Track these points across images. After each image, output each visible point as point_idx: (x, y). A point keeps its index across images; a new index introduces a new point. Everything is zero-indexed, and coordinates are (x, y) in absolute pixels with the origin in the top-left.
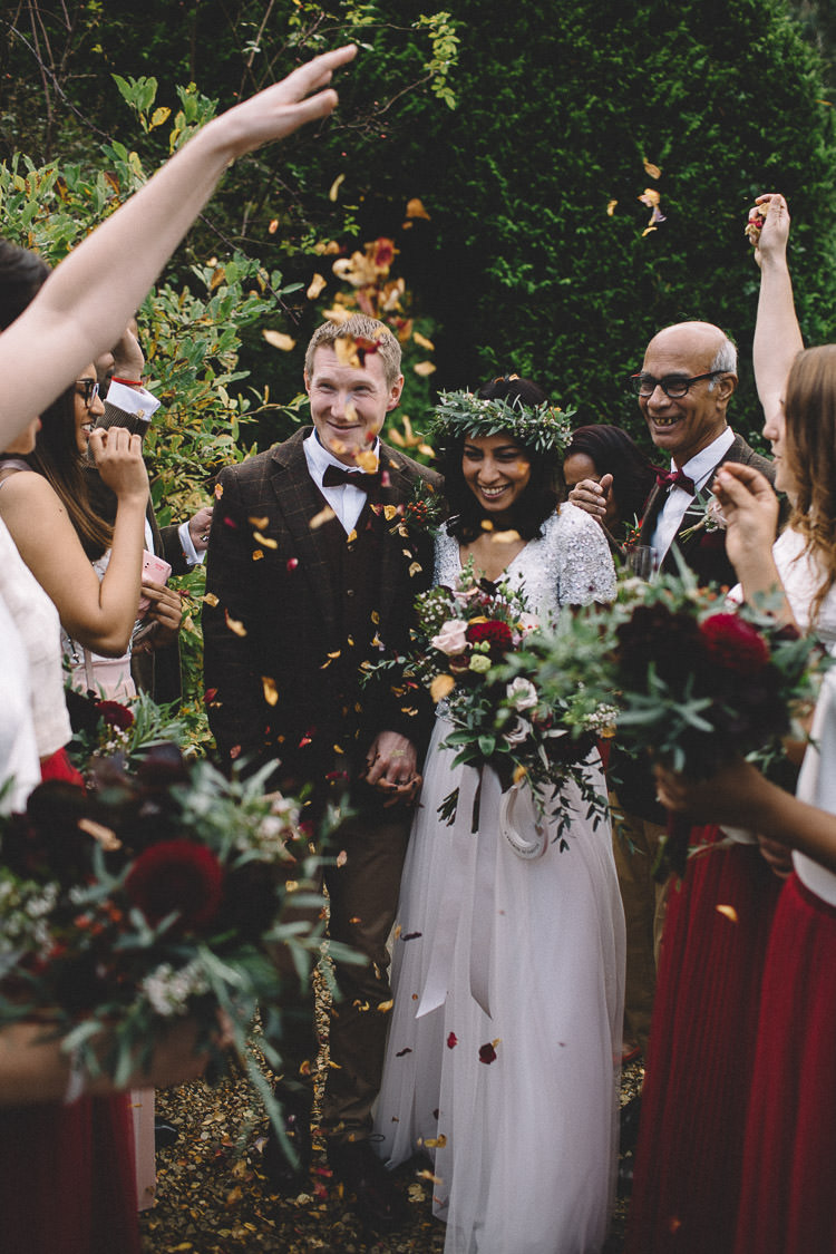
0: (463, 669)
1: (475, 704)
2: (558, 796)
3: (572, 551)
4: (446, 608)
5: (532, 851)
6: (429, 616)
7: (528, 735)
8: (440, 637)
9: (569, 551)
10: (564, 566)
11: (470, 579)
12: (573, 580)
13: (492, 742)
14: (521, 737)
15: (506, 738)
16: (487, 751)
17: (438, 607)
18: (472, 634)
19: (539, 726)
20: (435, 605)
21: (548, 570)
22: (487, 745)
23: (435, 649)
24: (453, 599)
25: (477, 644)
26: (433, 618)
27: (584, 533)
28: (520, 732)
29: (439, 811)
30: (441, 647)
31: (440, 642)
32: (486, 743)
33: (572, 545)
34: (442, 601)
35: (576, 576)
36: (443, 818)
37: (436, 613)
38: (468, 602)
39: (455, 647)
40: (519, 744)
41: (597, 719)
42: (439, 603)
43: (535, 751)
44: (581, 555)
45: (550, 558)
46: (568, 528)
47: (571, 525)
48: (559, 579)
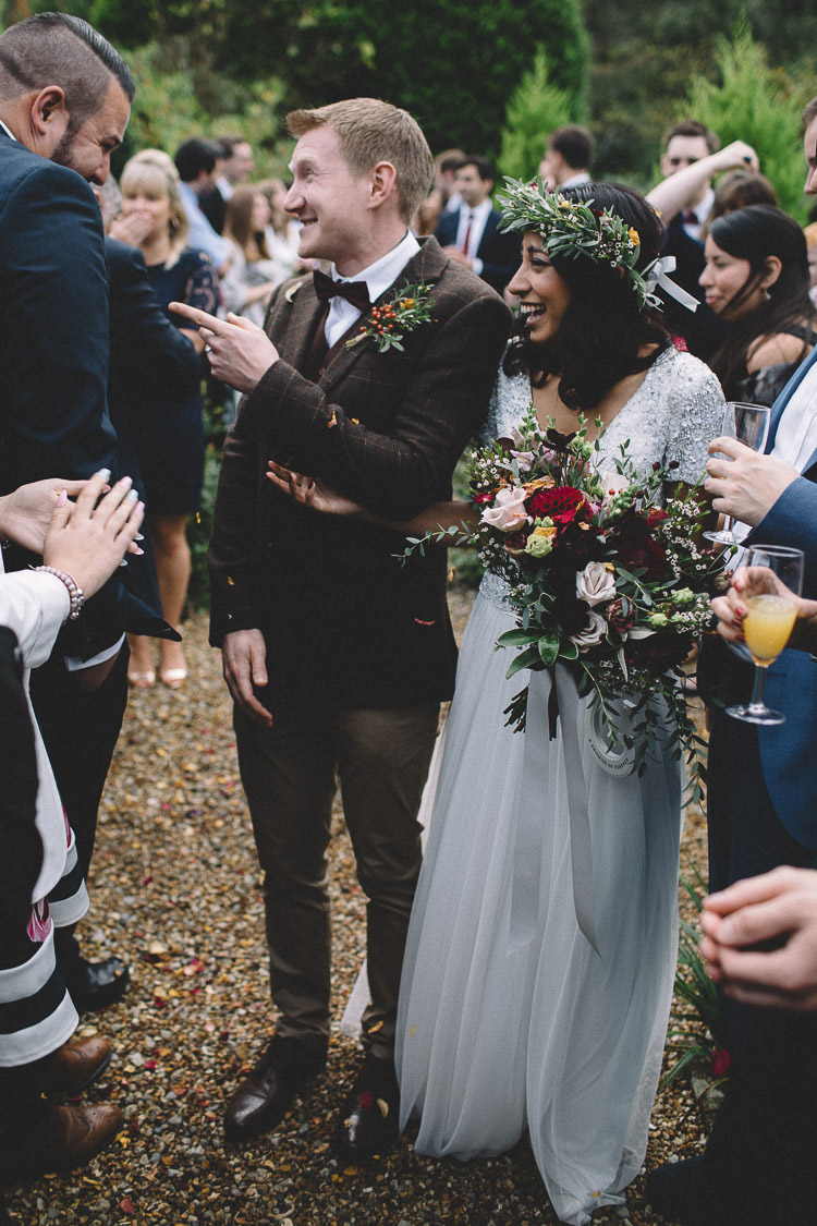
0: (520, 551)
1: (533, 597)
2: (644, 709)
3: (688, 417)
4: (502, 471)
5: (620, 767)
6: (482, 481)
7: (602, 637)
8: (494, 509)
9: (684, 416)
10: (676, 435)
11: (533, 432)
12: (687, 453)
13: (555, 647)
14: (594, 639)
15: (575, 640)
16: (550, 657)
17: (493, 470)
18: (534, 505)
19: (618, 625)
20: (489, 467)
21: (656, 440)
22: (548, 651)
23: (486, 525)
24: (511, 460)
25: (538, 519)
26: (486, 483)
28: (594, 631)
29: (505, 712)
30: (491, 521)
31: (494, 516)
32: (549, 647)
33: (688, 408)
34: (498, 463)
35: (690, 447)
36: (511, 721)
37: (490, 477)
39: (511, 523)
40: (592, 647)
42: (494, 465)
43: (613, 656)
44: (699, 421)
45: (660, 423)
46: (685, 387)
47: (688, 384)
48: (666, 449)
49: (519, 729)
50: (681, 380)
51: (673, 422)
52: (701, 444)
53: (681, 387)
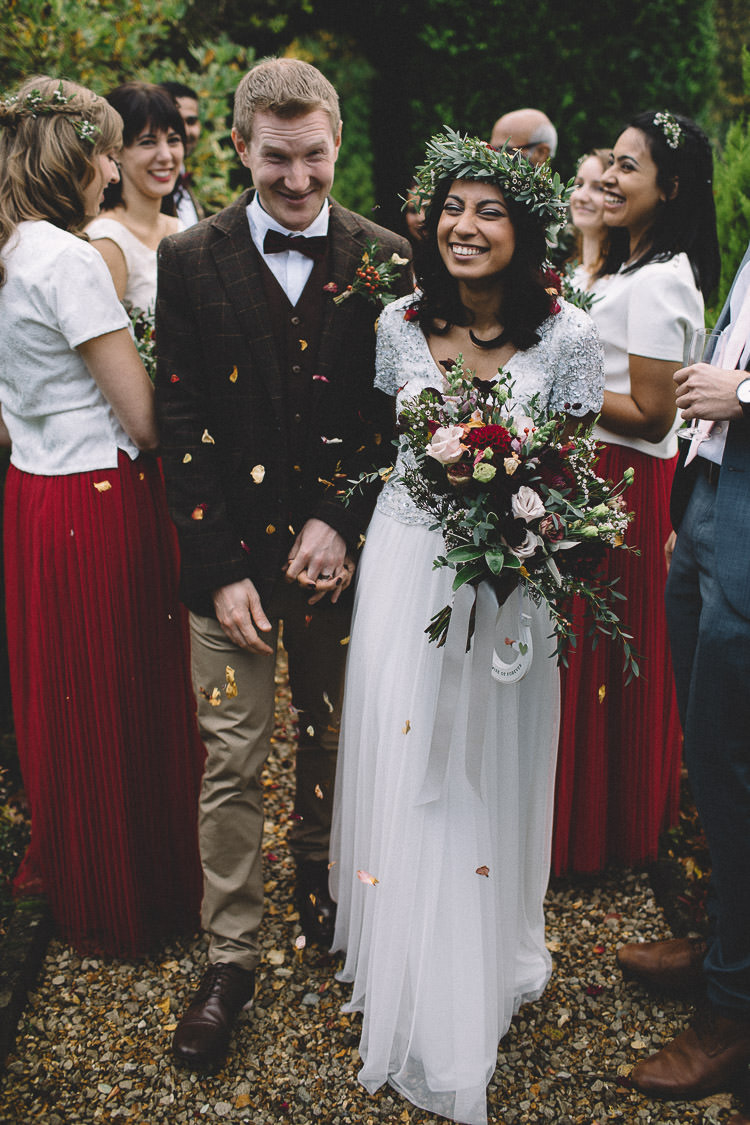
0: (464, 479)
1: (478, 518)
3: (575, 358)
4: (435, 413)
6: (417, 423)
7: (536, 549)
8: (434, 445)
9: (572, 357)
10: (564, 373)
11: (460, 380)
12: (572, 388)
13: (500, 558)
14: (530, 551)
15: (515, 553)
16: (496, 568)
17: (428, 412)
20: (423, 410)
21: (547, 377)
22: (495, 562)
23: (432, 458)
24: (442, 403)
25: (477, 451)
26: (422, 424)
27: (590, 338)
28: (526, 546)
30: (435, 456)
31: (435, 450)
32: (494, 560)
33: (577, 350)
34: (431, 405)
35: (575, 384)
37: (425, 418)
38: (459, 407)
39: (453, 455)
40: (527, 558)
41: (612, 527)
42: (427, 408)
43: (545, 564)
44: (585, 362)
45: (550, 362)
46: (574, 332)
47: (577, 329)
48: (554, 384)
49: (441, 645)
50: (571, 326)
51: (562, 361)
52: (584, 382)
53: (571, 331)
